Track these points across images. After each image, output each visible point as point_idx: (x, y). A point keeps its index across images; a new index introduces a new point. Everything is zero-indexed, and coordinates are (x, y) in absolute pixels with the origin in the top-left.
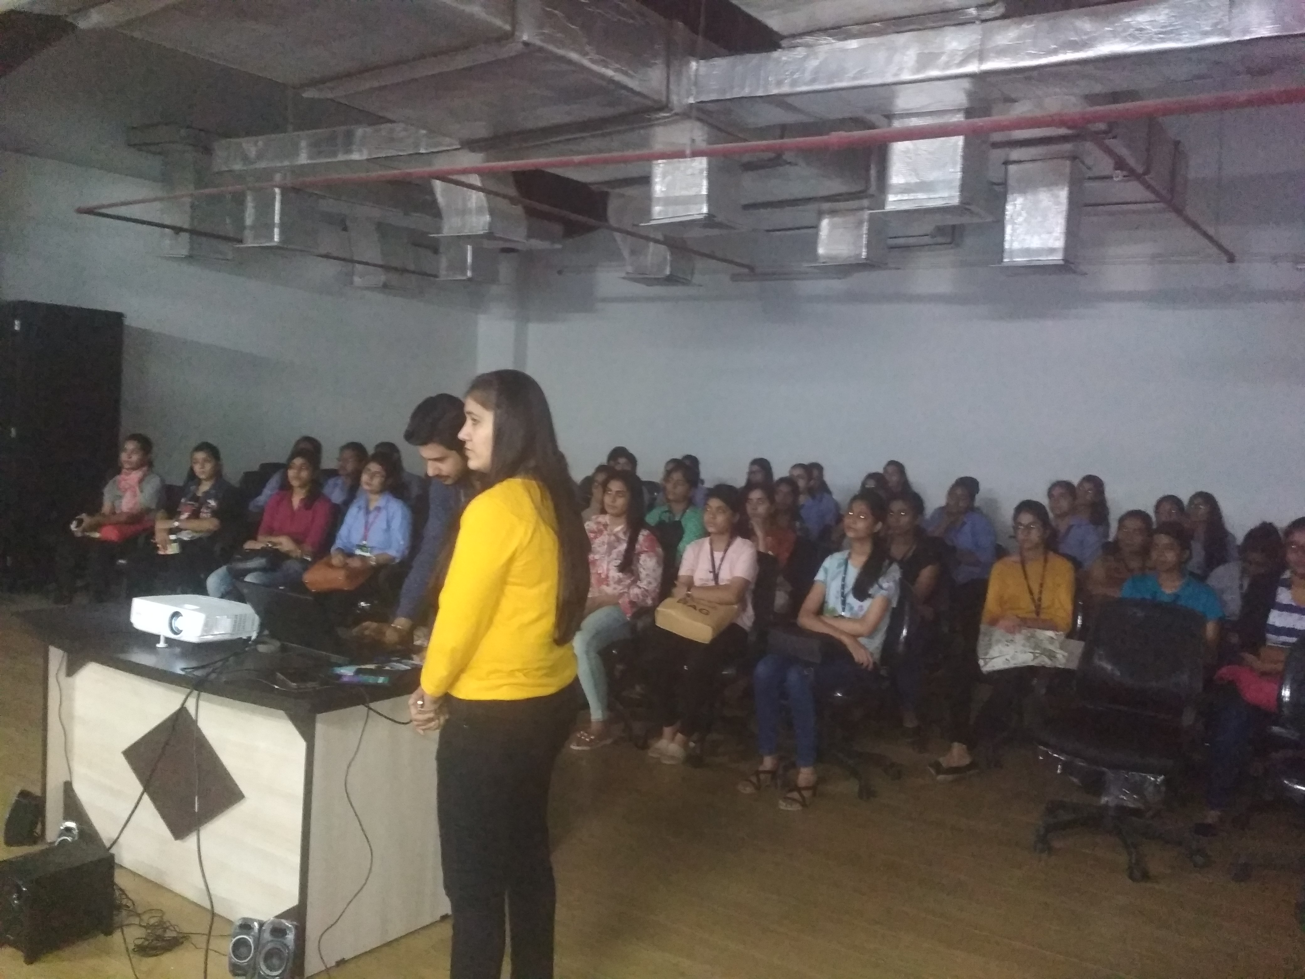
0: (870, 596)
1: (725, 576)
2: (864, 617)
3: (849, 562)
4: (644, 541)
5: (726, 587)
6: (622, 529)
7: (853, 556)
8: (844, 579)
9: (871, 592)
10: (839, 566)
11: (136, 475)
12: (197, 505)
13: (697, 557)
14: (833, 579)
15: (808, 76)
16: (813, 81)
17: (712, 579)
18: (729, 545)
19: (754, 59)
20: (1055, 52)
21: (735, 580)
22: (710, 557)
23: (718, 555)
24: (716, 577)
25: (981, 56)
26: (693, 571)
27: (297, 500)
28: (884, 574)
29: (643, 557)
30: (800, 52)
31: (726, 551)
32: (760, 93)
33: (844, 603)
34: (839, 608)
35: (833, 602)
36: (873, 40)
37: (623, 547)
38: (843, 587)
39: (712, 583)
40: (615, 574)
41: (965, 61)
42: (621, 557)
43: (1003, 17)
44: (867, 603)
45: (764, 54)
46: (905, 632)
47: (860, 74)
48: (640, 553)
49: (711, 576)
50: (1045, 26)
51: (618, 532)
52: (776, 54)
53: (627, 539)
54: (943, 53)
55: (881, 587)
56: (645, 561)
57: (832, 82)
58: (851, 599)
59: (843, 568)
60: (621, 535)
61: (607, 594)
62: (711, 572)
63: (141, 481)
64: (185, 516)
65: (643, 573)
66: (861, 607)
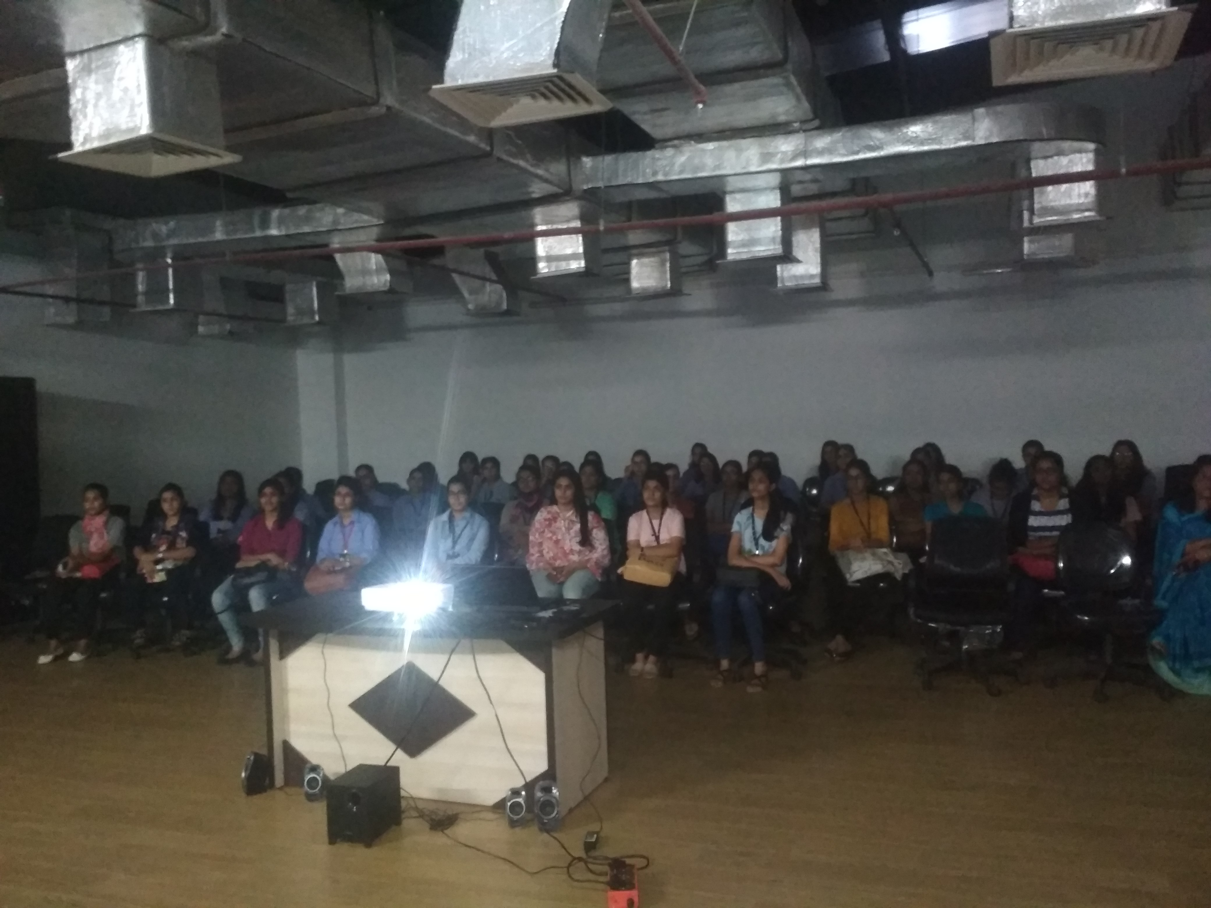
0: (777, 537)
1: (664, 537)
2: (774, 552)
3: (755, 515)
4: (593, 518)
5: (666, 545)
6: (573, 513)
7: (756, 510)
8: (753, 528)
9: (776, 534)
10: (748, 519)
11: (99, 520)
12: (171, 538)
13: (640, 525)
14: (746, 528)
15: (677, 168)
16: (681, 172)
17: (654, 540)
18: (662, 514)
19: (634, 156)
20: (857, 153)
21: (672, 539)
22: (650, 525)
23: (656, 523)
24: (657, 538)
25: (805, 154)
26: (639, 535)
27: (270, 522)
28: (784, 520)
29: (595, 531)
30: (669, 152)
31: (661, 519)
32: (640, 181)
33: (757, 544)
34: (753, 548)
35: (748, 544)
36: (725, 143)
37: (578, 526)
38: (754, 533)
39: (655, 544)
40: (577, 547)
41: (794, 158)
42: (580, 534)
43: (817, 128)
44: (774, 543)
45: (640, 153)
46: (801, 561)
47: (718, 167)
48: (592, 529)
49: (653, 538)
50: (849, 134)
51: (569, 516)
52: (649, 153)
53: (579, 520)
54: (778, 153)
55: (782, 530)
56: (596, 534)
57: (696, 172)
58: (762, 541)
59: (751, 521)
60: (574, 518)
61: (574, 562)
62: (653, 535)
63: (106, 523)
64: (163, 548)
65: (597, 544)
66: (770, 546)
